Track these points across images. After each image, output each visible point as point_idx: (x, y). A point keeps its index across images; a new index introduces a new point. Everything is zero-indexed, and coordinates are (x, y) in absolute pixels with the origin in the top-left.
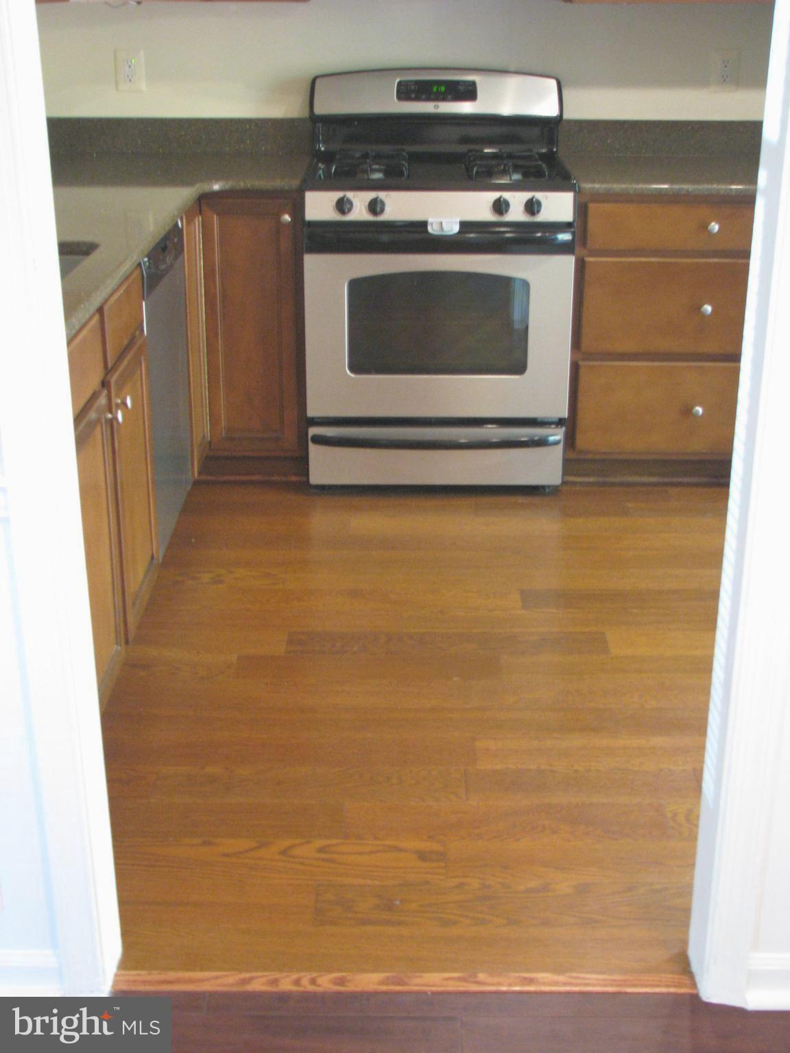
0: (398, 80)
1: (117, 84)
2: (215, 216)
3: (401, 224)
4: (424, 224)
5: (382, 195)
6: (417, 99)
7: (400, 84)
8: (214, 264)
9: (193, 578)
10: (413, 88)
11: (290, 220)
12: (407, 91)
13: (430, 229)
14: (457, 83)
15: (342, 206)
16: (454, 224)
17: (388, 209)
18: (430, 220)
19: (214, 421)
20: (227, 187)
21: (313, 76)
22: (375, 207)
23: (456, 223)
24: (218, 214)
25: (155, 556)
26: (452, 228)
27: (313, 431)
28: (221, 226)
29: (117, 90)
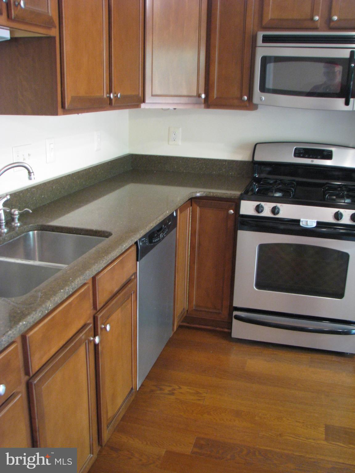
0: (295, 147)
1: (168, 141)
2: (198, 207)
3: (286, 220)
4: (298, 221)
5: (279, 205)
6: (303, 157)
7: (296, 149)
8: (196, 229)
9: (161, 389)
10: (302, 151)
11: (233, 212)
12: (299, 153)
13: (301, 224)
14: (323, 151)
15: (259, 209)
16: (313, 222)
17: (281, 212)
18: (302, 220)
19: (190, 302)
20: (204, 195)
21: (256, 143)
22: (275, 211)
23: (315, 222)
24: (200, 207)
25: (133, 388)
26: (312, 224)
27: (235, 313)
28: (201, 212)
29: (168, 144)
